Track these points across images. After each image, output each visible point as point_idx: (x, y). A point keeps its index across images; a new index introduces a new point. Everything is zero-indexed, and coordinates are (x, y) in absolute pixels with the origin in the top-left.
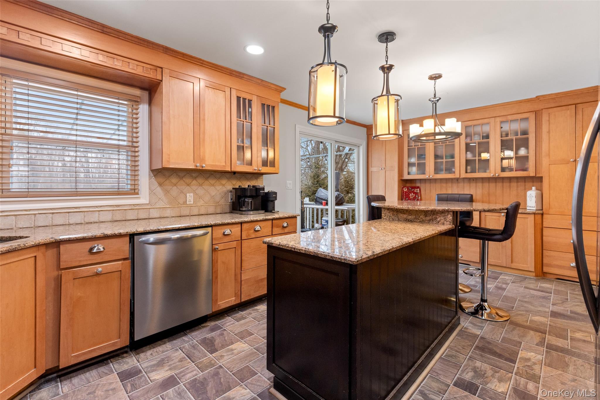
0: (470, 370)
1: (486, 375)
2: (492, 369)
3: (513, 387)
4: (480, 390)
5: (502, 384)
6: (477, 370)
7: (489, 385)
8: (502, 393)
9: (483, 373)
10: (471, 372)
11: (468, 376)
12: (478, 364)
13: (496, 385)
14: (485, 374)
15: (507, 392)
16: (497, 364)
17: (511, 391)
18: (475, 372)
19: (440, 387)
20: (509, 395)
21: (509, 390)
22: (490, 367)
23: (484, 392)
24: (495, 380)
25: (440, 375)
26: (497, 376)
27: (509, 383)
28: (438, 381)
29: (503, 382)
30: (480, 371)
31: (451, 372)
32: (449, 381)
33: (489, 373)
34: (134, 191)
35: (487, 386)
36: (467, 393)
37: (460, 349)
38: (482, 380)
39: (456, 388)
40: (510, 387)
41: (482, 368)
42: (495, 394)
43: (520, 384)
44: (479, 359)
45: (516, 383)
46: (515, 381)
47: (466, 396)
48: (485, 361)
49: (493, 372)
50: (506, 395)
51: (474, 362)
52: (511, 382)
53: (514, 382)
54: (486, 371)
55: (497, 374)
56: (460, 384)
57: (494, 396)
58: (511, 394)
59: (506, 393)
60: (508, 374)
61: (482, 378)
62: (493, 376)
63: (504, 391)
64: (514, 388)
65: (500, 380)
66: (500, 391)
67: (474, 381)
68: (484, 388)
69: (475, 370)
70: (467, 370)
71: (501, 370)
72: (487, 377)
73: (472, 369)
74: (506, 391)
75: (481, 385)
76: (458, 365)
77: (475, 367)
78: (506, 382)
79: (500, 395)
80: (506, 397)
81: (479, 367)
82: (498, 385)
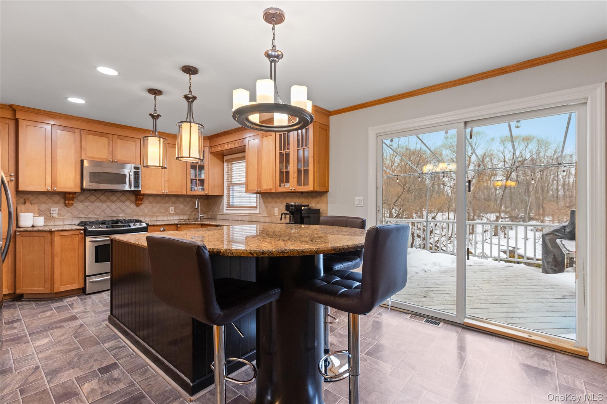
0: (120, 377)
1: (106, 384)
2: (108, 392)
3: (80, 394)
4: (98, 374)
5: (89, 389)
6: (116, 382)
7: (97, 381)
8: (83, 385)
9: (110, 383)
10: (118, 377)
11: (116, 373)
12: (122, 386)
13: (92, 385)
14: (108, 384)
15: (80, 388)
16: (109, 399)
17: (79, 391)
18: (115, 379)
19: (120, 356)
20: (77, 387)
21: (80, 390)
22: (111, 392)
23: (95, 375)
24: (96, 387)
25: (130, 359)
26: (98, 390)
27: (85, 395)
28: (126, 356)
29: (90, 391)
30: (114, 383)
31: (128, 366)
32: (121, 361)
33: (106, 388)
34: (256, 207)
35: (97, 380)
36: (103, 366)
37: (149, 381)
38: (105, 379)
39: (112, 362)
40: (82, 393)
41: (115, 386)
42: (87, 380)
43: (77, 401)
44: (127, 389)
45: (80, 399)
46: (82, 400)
47: (102, 365)
48: (120, 392)
49: (104, 390)
50: (79, 386)
51: (126, 384)
52: (84, 397)
53: (82, 398)
54: (110, 386)
55: (100, 392)
56: (114, 366)
57: (86, 378)
58: (77, 389)
59: (81, 386)
60: (92, 400)
61: (106, 380)
62: (102, 388)
63: (83, 387)
64: (78, 395)
65: (93, 390)
66: (86, 385)
67: (109, 374)
68: (97, 377)
69: (117, 380)
70: (122, 375)
71: (100, 398)
72: (104, 383)
73: (120, 378)
74: (82, 388)
75: (101, 376)
76: (131, 372)
77: (120, 382)
78: (88, 394)
79: (83, 382)
80: (78, 384)
81: (118, 385)
82: (91, 386)
